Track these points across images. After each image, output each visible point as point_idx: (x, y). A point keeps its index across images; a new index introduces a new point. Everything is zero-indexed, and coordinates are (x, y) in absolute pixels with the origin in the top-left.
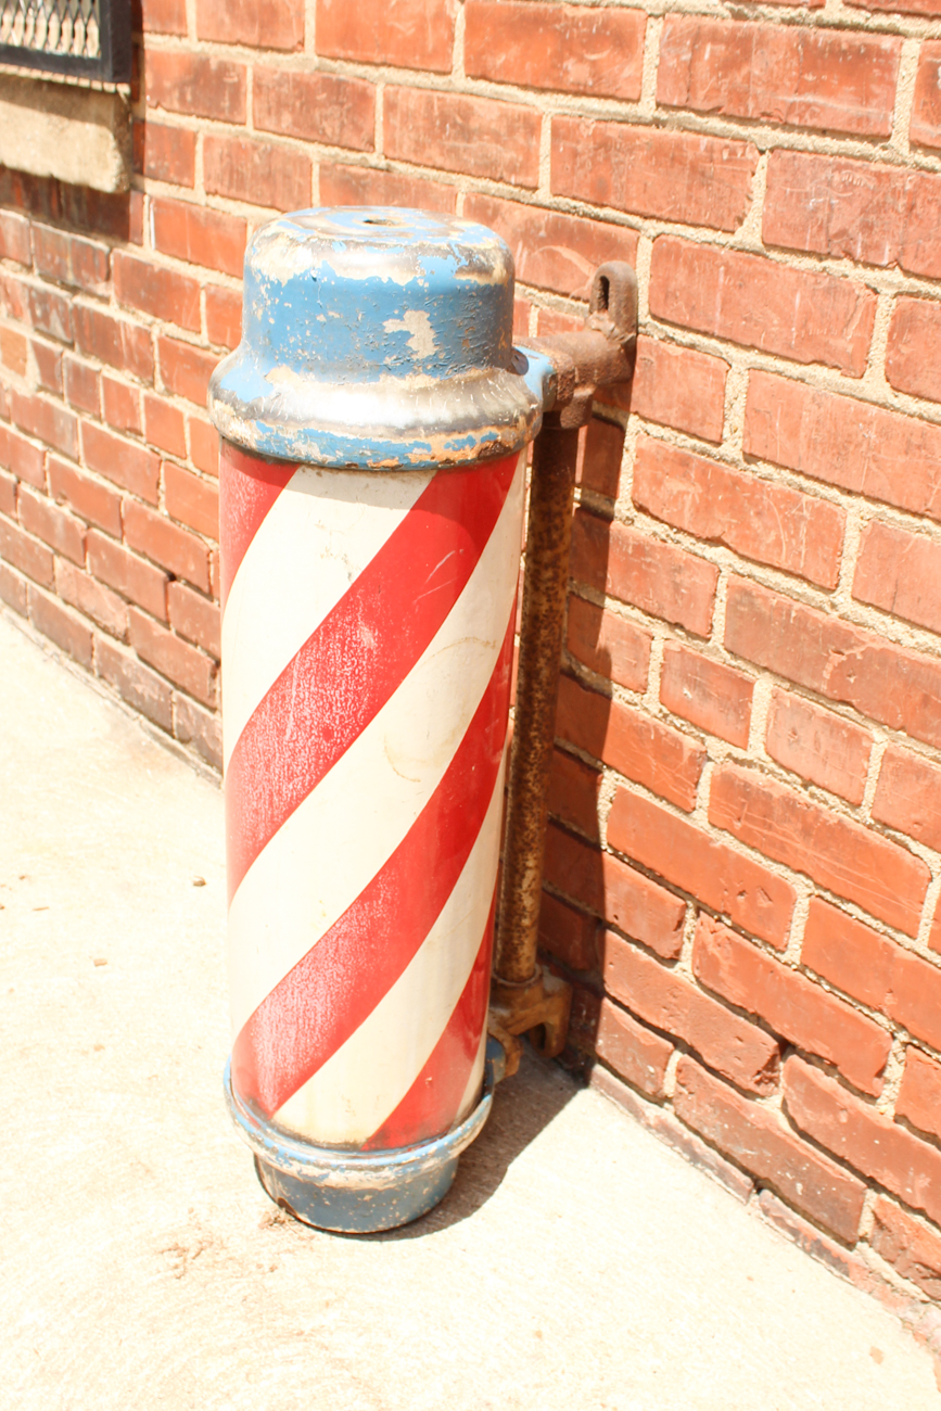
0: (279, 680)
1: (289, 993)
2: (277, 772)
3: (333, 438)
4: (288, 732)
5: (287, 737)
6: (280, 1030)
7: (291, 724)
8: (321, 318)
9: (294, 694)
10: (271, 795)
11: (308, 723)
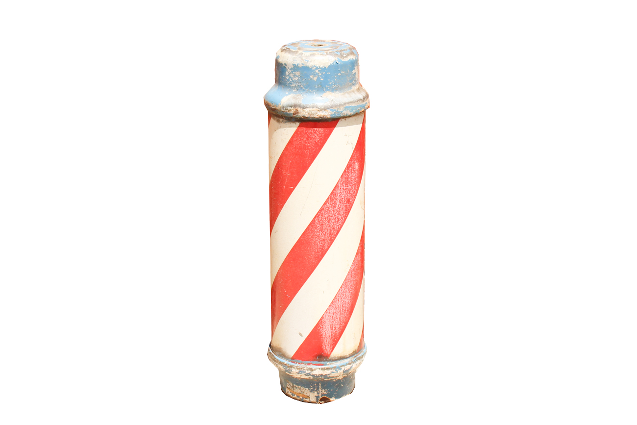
0: (334, 189)
1: (337, 301)
2: (333, 221)
3: (352, 107)
4: (337, 206)
5: (337, 208)
6: (333, 318)
7: (338, 203)
8: (339, 74)
9: (339, 192)
10: (331, 231)
11: (343, 200)
